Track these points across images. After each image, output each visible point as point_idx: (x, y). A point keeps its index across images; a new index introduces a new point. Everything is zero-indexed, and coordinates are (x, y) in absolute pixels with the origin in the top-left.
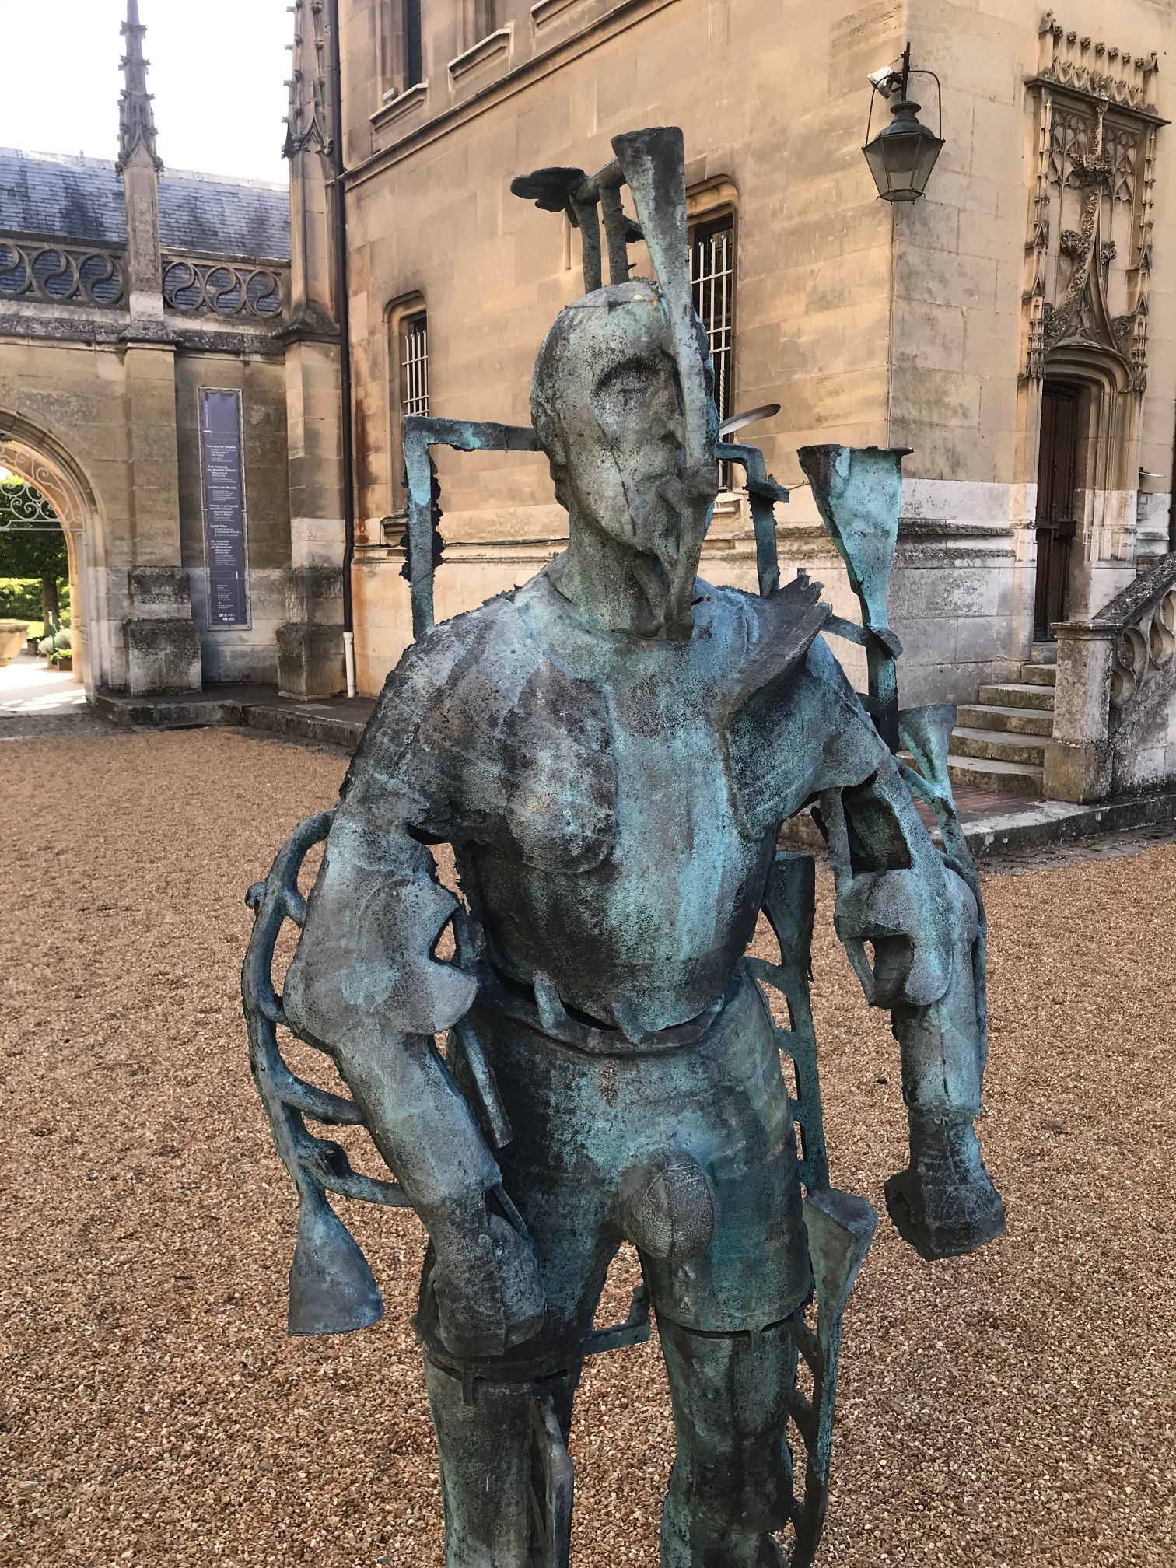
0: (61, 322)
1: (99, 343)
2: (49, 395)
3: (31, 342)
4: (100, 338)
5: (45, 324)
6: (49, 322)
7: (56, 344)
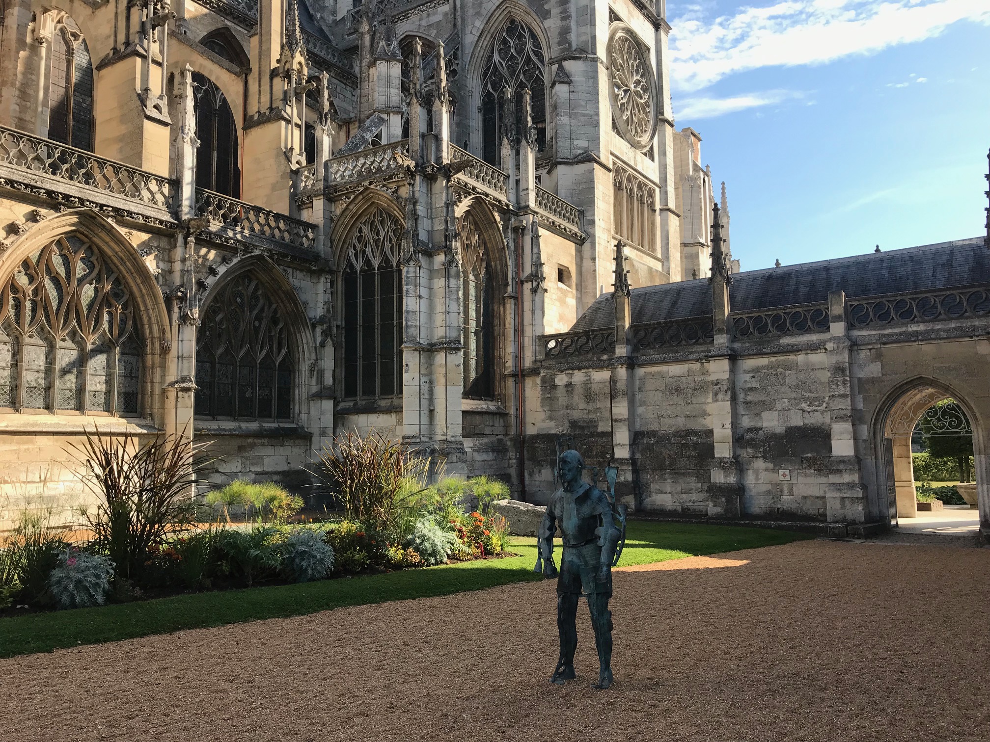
0: (956, 328)
1: (978, 336)
2: (950, 366)
3: (939, 341)
4: (977, 334)
5: (947, 331)
6: (949, 330)
7: (953, 340)
